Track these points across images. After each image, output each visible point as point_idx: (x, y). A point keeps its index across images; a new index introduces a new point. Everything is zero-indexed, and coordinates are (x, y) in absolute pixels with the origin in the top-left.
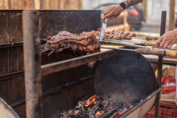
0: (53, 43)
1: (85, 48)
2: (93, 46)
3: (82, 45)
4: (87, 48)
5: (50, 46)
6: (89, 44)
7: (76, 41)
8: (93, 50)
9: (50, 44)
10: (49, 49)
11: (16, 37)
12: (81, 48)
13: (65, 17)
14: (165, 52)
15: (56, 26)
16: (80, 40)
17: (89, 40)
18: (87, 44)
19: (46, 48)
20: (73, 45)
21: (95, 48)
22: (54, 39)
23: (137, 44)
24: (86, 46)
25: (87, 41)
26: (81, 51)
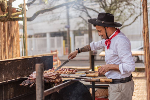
0: (32, 79)
1: (54, 81)
2: (59, 79)
3: (52, 79)
4: (55, 81)
5: (30, 81)
6: (57, 78)
7: (48, 77)
8: (59, 82)
9: (30, 80)
10: (30, 83)
11: (7, 77)
12: (51, 81)
13: (33, 62)
14: (100, 80)
15: (28, 68)
16: (51, 76)
17: (57, 76)
18: (56, 78)
19: (27, 82)
20: (46, 79)
21: (60, 81)
22: (32, 77)
23: (82, 76)
24: (55, 80)
25: (55, 77)
26: (51, 82)
